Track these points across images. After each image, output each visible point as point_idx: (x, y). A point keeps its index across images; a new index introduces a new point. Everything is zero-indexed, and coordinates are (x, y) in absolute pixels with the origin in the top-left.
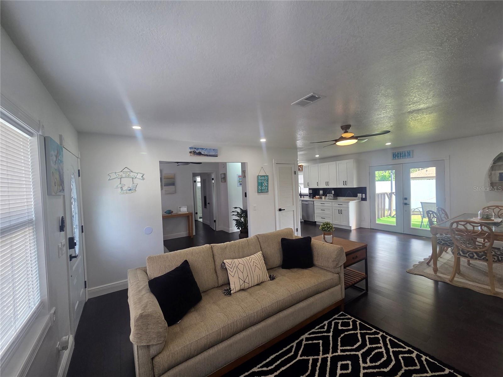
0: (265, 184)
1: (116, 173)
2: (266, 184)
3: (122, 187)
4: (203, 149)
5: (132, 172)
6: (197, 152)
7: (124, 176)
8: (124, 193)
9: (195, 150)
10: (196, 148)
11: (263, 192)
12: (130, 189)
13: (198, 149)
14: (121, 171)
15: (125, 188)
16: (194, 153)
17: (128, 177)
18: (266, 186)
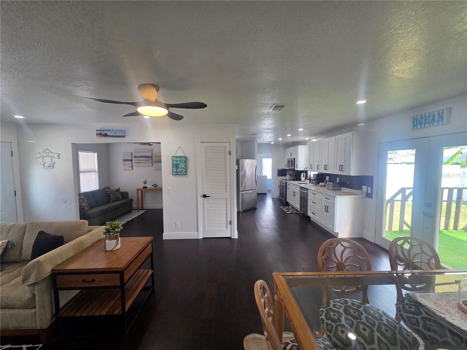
0: (181, 166)
1: (39, 153)
2: (183, 166)
3: (44, 164)
4: (109, 130)
5: (51, 152)
6: (103, 134)
7: (45, 155)
8: (45, 169)
9: (102, 132)
10: (102, 130)
11: (179, 175)
12: (49, 166)
13: (104, 130)
14: (44, 152)
15: (46, 165)
16: (100, 135)
17: (48, 156)
18: (182, 168)
